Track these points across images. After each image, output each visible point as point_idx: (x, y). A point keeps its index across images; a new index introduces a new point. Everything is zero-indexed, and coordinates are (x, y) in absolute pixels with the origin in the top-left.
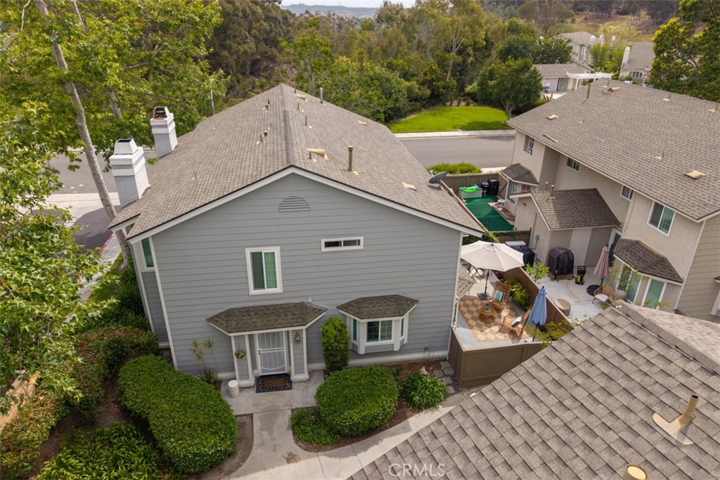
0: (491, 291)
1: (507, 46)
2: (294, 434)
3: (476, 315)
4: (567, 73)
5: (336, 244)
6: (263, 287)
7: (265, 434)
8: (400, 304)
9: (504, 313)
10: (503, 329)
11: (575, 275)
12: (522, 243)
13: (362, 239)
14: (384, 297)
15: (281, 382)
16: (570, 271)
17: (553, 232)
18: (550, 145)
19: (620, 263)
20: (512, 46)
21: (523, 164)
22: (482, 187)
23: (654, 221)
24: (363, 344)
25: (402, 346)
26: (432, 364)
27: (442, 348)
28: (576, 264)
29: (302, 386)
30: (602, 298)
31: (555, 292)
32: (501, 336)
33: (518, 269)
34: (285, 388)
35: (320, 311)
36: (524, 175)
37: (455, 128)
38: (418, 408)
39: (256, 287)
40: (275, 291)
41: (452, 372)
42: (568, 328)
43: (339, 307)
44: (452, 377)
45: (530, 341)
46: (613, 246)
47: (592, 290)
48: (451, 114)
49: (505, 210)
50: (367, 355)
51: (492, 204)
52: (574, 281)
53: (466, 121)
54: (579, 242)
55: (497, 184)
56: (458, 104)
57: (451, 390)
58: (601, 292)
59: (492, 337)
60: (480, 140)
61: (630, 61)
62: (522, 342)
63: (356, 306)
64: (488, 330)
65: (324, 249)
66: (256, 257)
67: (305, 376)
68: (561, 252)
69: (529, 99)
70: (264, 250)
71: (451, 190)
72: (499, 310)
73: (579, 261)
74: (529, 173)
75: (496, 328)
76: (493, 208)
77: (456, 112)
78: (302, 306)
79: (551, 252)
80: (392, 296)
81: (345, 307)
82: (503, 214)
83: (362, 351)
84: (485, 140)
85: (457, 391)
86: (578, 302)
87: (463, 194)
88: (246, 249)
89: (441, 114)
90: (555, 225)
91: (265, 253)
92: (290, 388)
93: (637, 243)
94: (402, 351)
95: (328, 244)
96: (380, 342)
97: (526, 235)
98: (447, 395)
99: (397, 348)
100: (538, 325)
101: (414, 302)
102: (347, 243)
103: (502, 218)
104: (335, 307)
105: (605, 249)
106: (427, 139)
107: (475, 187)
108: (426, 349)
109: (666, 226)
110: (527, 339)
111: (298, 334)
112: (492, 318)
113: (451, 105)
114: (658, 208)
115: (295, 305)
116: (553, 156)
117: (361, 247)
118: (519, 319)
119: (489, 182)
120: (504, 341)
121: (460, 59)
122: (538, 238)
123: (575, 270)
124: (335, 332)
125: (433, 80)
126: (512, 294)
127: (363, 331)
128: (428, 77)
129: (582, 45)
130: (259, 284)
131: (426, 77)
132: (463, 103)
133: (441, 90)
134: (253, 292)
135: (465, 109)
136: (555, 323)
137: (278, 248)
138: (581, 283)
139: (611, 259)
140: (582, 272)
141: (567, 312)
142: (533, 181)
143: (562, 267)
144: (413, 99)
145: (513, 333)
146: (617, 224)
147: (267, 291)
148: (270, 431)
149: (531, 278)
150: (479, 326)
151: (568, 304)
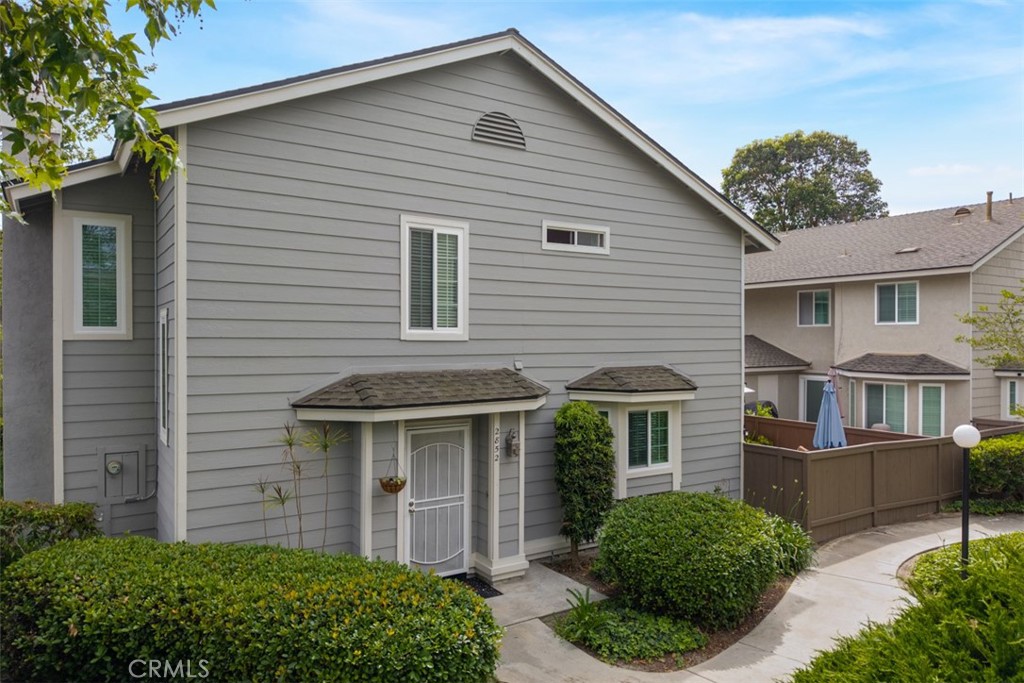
5: (566, 237)
6: (431, 326)
13: (606, 232)
14: (645, 368)
24: (623, 473)
39: (415, 323)
40: (453, 337)
43: (570, 387)
63: (606, 378)
65: (546, 246)
66: (422, 240)
67: (522, 561)
70: (440, 227)
80: (657, 368)
81: (584, 384)
83: (620, 493)
88: (405, 218)
91: (439, 235)
93: (870, 355)
95: (553, 236)
96: (651, 469)
102: (584, 238)
104: (560, 388)
117: (606, 250)
127: (621, 436)
130: (422, 316)
134: (409, 333)
137: (466, 225)
147: (439, 332)
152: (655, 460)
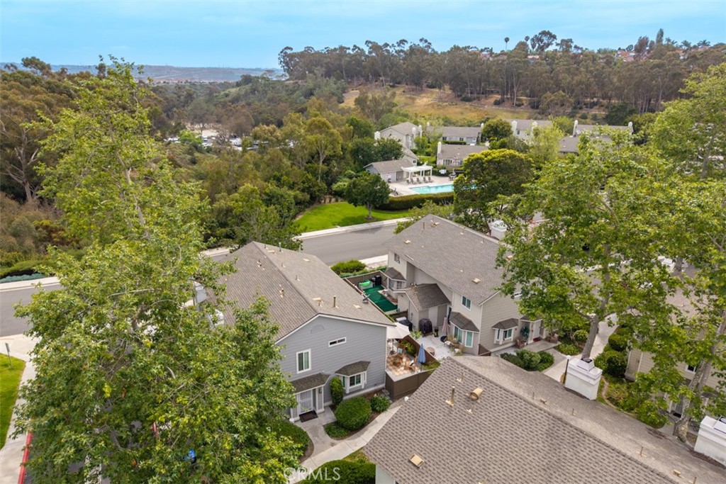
0: (395, 349)
1: (355, 148)
2: (329, 435)
3: (391, 363)
4: (402, 168)
5: (335, 342)
6: (303, 369)
7: (316, 438)
8: (363, 365)
9: (404, 360)
10: (406, 368)
11: (434, 332)
12: (404, 318)
13: (345, 338)
14: (356, 363)
15: (311, 415)
16: (431, 331)
17: (420, 312)
18: (410, 261)
19: (453, 325)
20: (359, 148)
21: (395, 268)
22: (372, 281)
23: (464, 303)
24: (348, 388)
25: (365, 385)
26: (379, 391)
27: (382, 383)
28: (433, 326)
29: (322, 415)
30: (448, 343)
31: (426, 343)
32: (406, 372)
33: (408, 336)
34: (314, 418)
35: (328, 376)
36: (397, 275)
37: (334, 225)
38: (379, 412)
39: (300, 370)
40: (308, 371)
41: (389, 393)
42: (438, 364)
43: (336, 372)
44: (389, 396)
45: (419, 371)
46: (449, 316)
47: (443, 339)
48: (327, 211)
49: (389, 296)
50: (350, 393)
51: (380, 292)
52: (433, 335)
53: (340, 217)
54: (433, 314)
55: (380, 278)
56: (330, 201)
57: (391, 402)
58: (447, 340)
59: (402, 373)
60: (354, 234)
61: (442, 151)
62: (416, 373)
63: (344, 370)
64: (399, 370)
65: (330, 346)
66: (301, 356)
67: (323, 410)
68: (425, 321)
69: (382, 202)
70: (304, 352)
71: (356, 287)
72: (402, 359)
73: (434, 324)
74: (399, 274)
75: (403, 368)
76: (381, 294)
77: (330, 209)
78: (320, 375)
79: (420, 321)
80: (359, 362)
81: (339, 371)
82: (388, 298)
83: (348, 392)
84: (357, 234)
85: (394, 402)
86: (438, 347)
87: (362, 288)
88: (297, 353)
89: (320, 213)
90: (420, 308)
92: (317, 417)
93: (459, 314)
94: (365, 388)
95: (331, 343)
96: (356, 385)
97: (405, 313)
98: (390, 404)
99: (363, 387)
100: (422, 363)
101: (369, 363)
102: (339, 341)
103: (388, 301)
104: (334, 373)
105: (446, 319)
106: (318, 238)
107: (368, 282)
108: (376, 385)
109: (469, 306)
110: (418, 371)
111: (320, 389)
112: (399, 363)
113: (325, 202)
114: (464, 299)
115: (317, 375)
116: (411, 267)
117: (345, 342)
118: (413, 362)
119: (375, 277)
120: (408, 374)
121: (326, 168)
122: (412, 314)
123: (433, 329)
124: (338, 384)
125: (310, 187)
126: (406, 349)
127: (348, 382)
128: (306, 185)
129: (407, 135)
130: (301, 368)
131: (304, 185)
132: (333, 200)
133: (317, 193)
134: (299, 372)
135: (337, 206)
136: (430, 361)
137: (310, 350)
138: (437, 336)
139: (449, 323)
140: (437, 331)
141: (433, 354)
142: (403, 278)
143: (427, 329)
144: (298, 203)
145: (411, 369)
146: (449, 303)
147: (305, 370)
148: (318, 437)
149: (414, 338)
150: (394, 368)
151: (433, 349)
152: (357, 383)
